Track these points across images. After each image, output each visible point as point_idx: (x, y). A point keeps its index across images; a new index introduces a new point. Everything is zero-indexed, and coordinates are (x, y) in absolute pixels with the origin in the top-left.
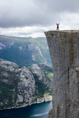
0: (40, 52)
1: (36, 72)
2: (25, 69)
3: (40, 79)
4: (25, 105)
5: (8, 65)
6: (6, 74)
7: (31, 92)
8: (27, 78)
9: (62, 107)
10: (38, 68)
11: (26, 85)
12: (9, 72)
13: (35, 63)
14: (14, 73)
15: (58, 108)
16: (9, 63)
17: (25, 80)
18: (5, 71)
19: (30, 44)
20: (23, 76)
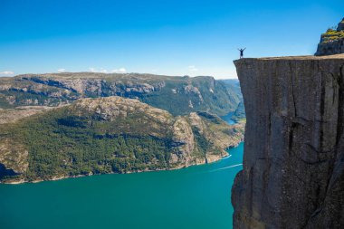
0: (200, 96)
1: (194, 124)
2: (180, 120)
3: (201, 132)
4: (180, 167)
5: (157, 114)
6: (155, 126)
7: (188, 150)
8: (182, 131)
9: (258, 168)
10: (198, 117)
11: (183, 141)
12: (159, 123)
13: (193, 111)
14: (165, 124)
15: (252, 168)
16: (159, 110)
17: (180, 134)
18: (154, 121)
19: (187, 85)
20: (178, 129)
